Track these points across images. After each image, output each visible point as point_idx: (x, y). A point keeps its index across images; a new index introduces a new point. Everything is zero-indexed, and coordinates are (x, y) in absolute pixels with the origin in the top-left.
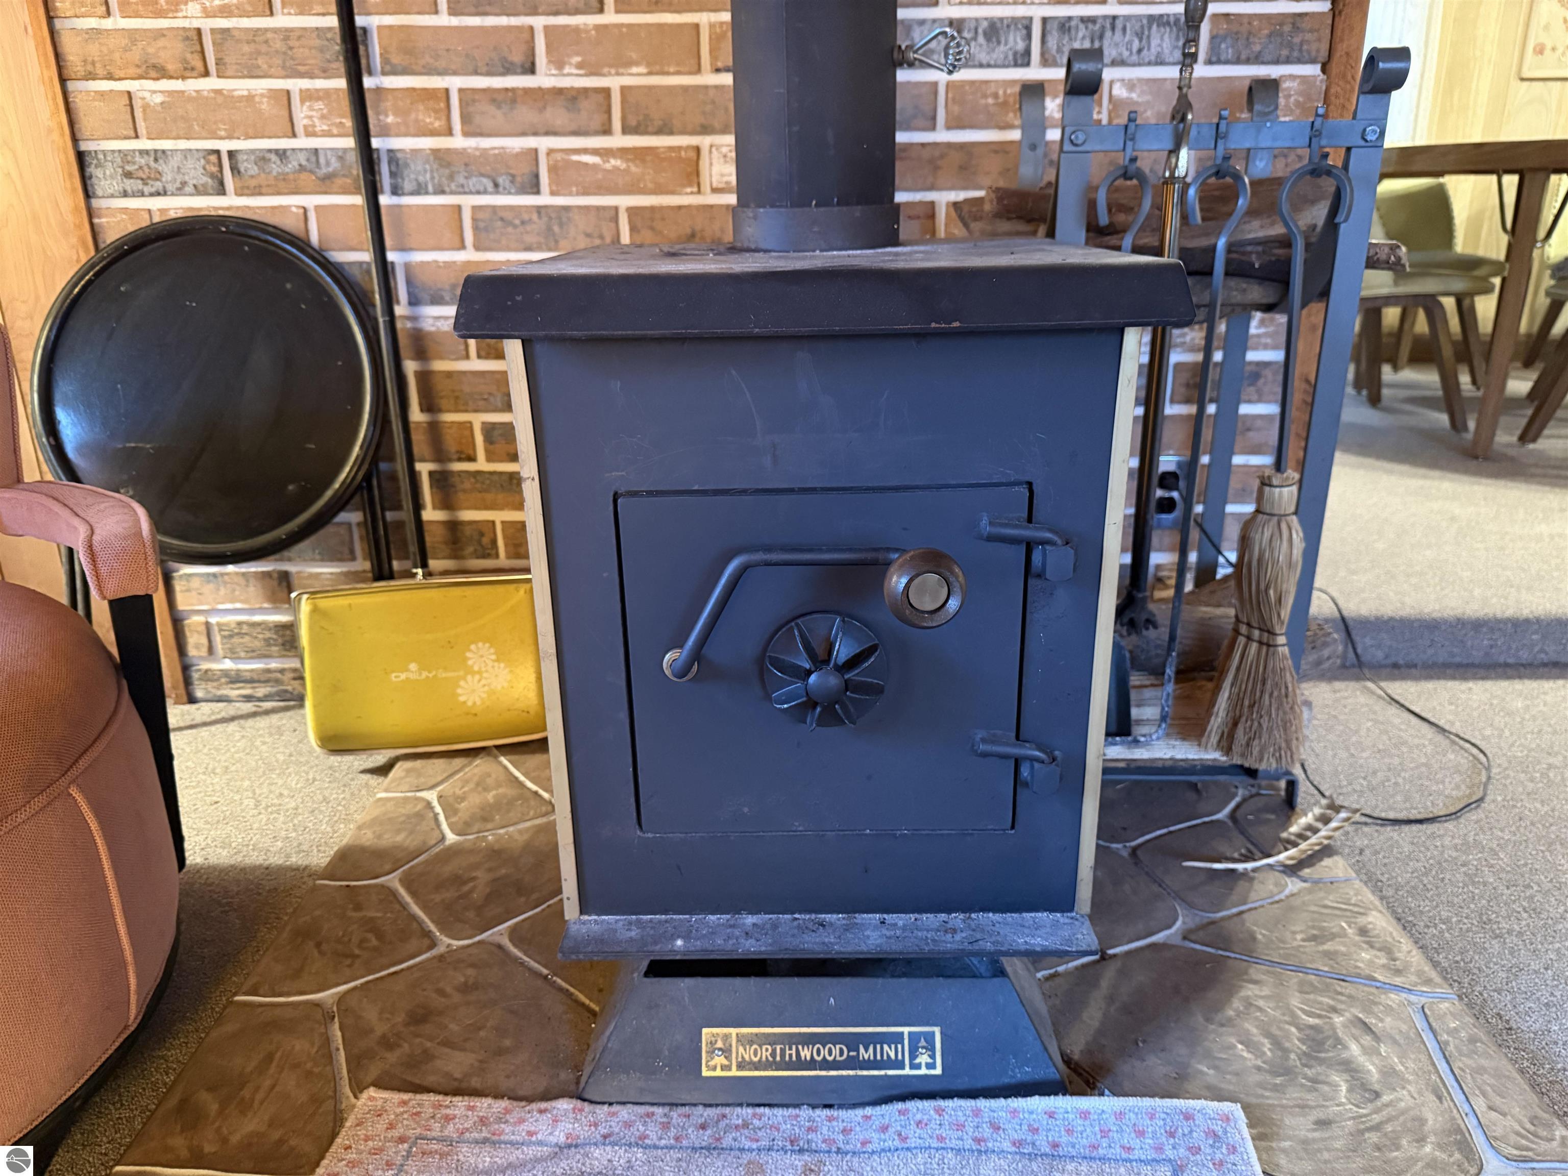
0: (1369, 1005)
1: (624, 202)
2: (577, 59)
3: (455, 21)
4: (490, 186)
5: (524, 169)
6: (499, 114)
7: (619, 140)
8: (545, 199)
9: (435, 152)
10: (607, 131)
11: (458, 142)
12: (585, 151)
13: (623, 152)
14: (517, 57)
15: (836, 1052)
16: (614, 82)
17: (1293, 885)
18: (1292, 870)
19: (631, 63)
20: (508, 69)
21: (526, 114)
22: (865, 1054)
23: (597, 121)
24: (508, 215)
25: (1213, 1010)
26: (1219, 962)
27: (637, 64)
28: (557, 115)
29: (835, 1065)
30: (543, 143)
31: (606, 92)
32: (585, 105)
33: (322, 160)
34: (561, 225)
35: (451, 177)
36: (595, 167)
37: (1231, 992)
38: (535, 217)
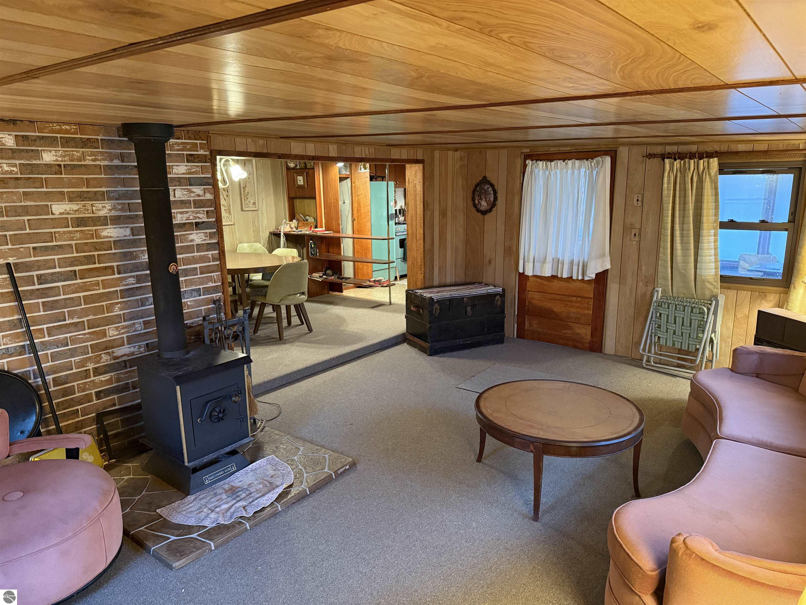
0: (281, 441)
1: (89, 344)
2: (76, 317)
3: (44, 313)
4: (56, 347)
5: (65, 342)
6: (58, 331)
7: (87, 331)
8: (70, 347)
9: (41, 342)
10: (85, 330)
11: (47, 339)
12: (80, 335)
13: (89, 333)
14: (62, 319)
15: (222, 473)
16: (85, 319)
17: (263, 433)
18: (261, 431)
19: (89, 315)
20: (60, 321)
21: (64, 330)
22: (226, 471)
23: (82, 328)
24: (61, 353)
25: (263, 450)
26: (260, 446)
27: (91, 315)
28: (72, 329)
29: (223, 474)
30: (68, 335)
31: (84, 321)
32: (79, 325)
33: (9, 350)
34: (75, 352)
35: (46, 347)
36: (82, 338)
37: (263, 448)
38: (68, 351)
